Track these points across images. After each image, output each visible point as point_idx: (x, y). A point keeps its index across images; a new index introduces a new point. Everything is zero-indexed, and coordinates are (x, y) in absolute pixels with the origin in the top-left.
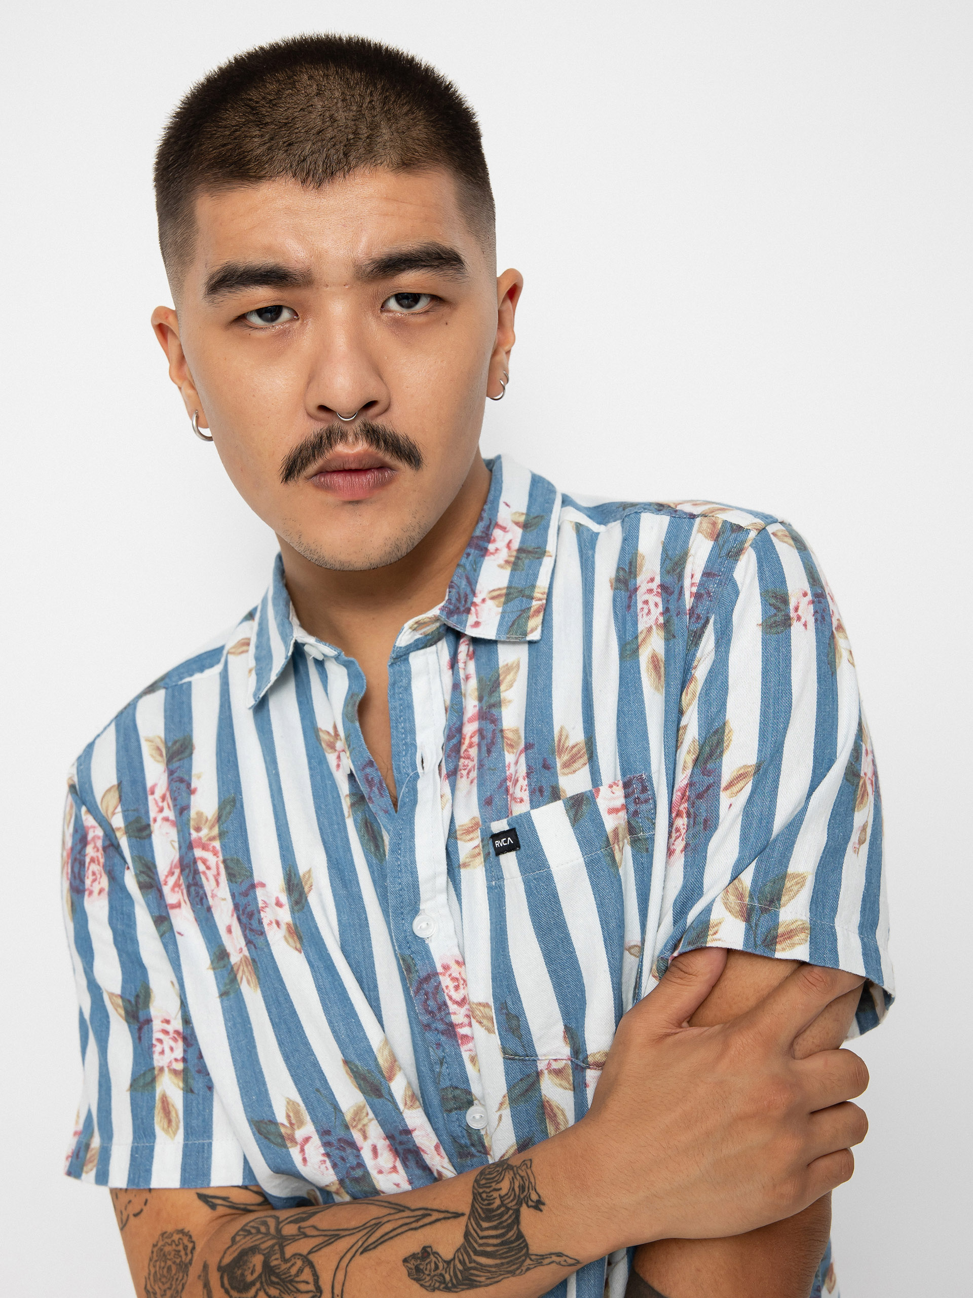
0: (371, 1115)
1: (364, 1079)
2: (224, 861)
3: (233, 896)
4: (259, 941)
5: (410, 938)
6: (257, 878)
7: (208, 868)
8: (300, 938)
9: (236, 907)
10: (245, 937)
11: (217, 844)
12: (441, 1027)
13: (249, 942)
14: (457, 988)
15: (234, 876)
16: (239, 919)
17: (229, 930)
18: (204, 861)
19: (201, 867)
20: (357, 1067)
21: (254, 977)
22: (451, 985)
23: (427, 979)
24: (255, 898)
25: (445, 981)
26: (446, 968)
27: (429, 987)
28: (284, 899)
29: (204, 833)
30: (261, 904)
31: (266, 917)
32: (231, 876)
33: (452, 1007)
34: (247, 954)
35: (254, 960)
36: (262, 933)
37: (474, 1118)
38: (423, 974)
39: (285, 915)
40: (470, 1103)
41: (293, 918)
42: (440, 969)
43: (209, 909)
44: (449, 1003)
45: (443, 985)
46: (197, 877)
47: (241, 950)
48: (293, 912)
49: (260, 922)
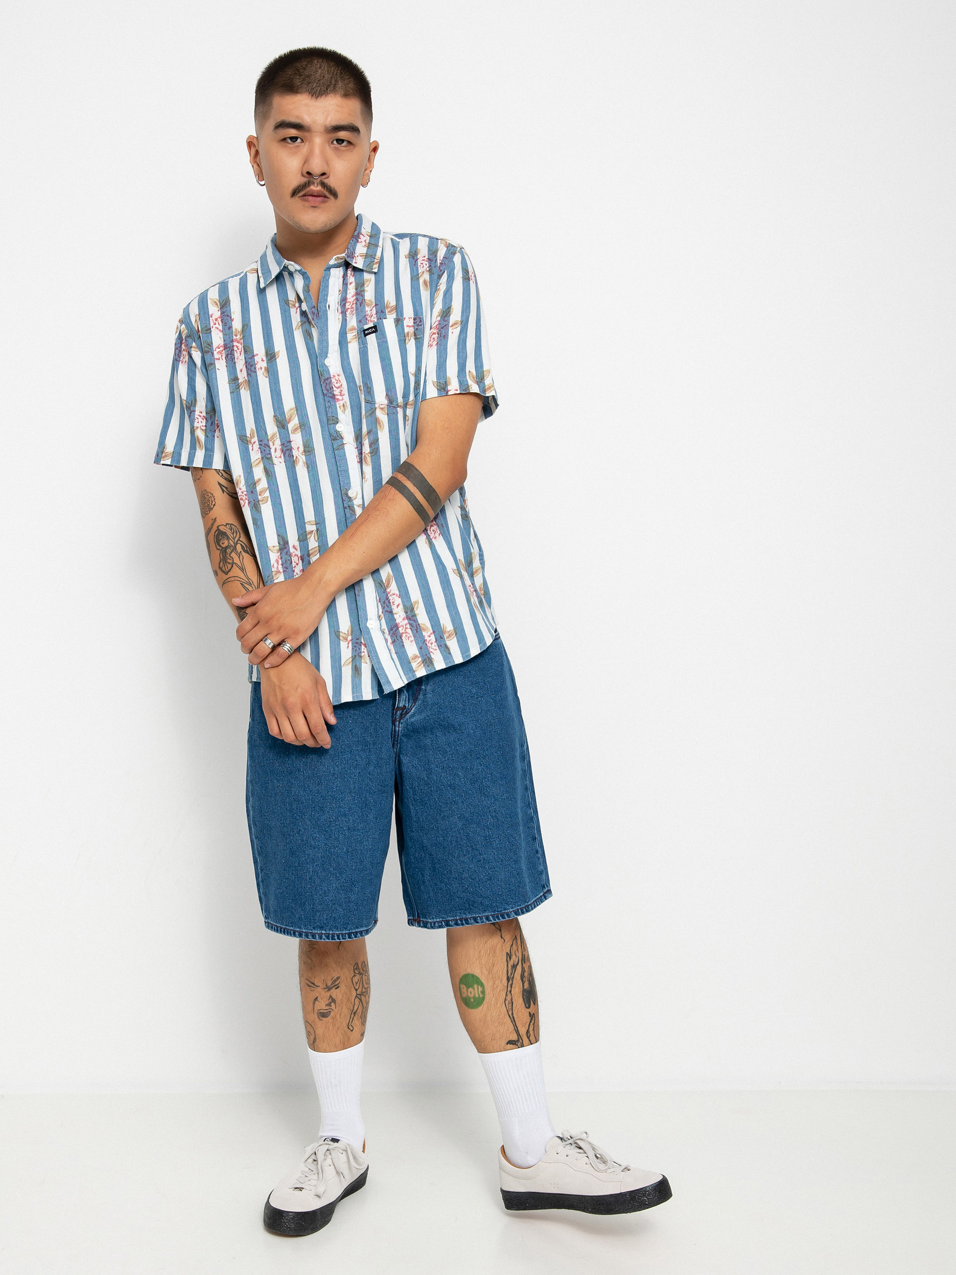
0: (278, 436)
1: (280, 422)
2: (244, 347)
3: (245, 358)
4: (253, 374)
5: (323, 365)
6: (255, 353)
7: (238, 349)
8: (268, 372)
9: (246, 362)
10: (247, 373)
11: (242, 341)
12: (330, 395)
13: (248, 374)
14: (337, 383)
15: (246, 351)
16: (246, 366)
17: (241, 371)
18: (237, 347)
19: (235, 348)
20: (278, 418)
21: (248, 387)
22: (335, 382)
23: (327, 379)
24: (254, 360)
25: (333, 380)
26: (334, 376)
27: (327, 382)
28: (265, 359)
29: (238, 337)
30: (256, 362)
31: (258, 367)
32: (245, 351)
33: (335, 389)
34: (247, 378)
35: (249, 381)
36: (255, 372)
37: (339, 427)
38: (326, 377)
39: (264, 364)
40: (338, 423)
41: (267, 365)
42: (332, 376)
43: (235, 363)
44: (334, 387)
45: (332, 381)
46: (233, 352)
47: (244, 377)
48: (267, 363)
49: (255, 368)
